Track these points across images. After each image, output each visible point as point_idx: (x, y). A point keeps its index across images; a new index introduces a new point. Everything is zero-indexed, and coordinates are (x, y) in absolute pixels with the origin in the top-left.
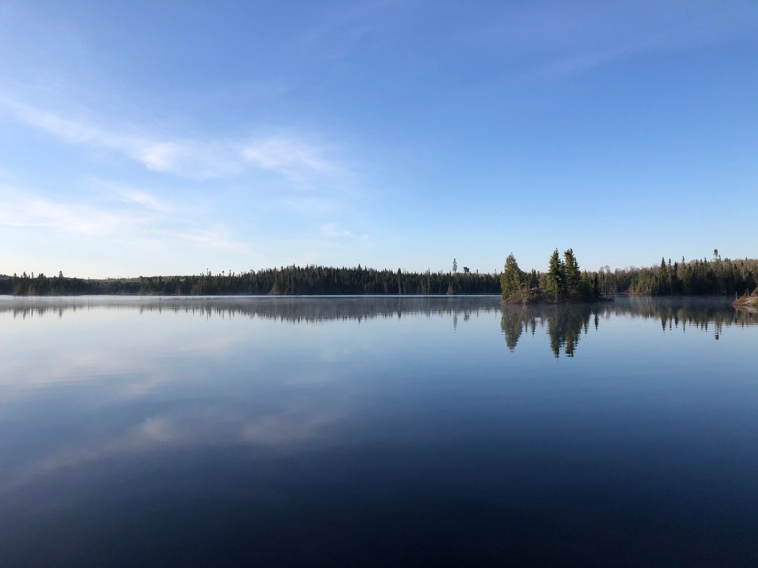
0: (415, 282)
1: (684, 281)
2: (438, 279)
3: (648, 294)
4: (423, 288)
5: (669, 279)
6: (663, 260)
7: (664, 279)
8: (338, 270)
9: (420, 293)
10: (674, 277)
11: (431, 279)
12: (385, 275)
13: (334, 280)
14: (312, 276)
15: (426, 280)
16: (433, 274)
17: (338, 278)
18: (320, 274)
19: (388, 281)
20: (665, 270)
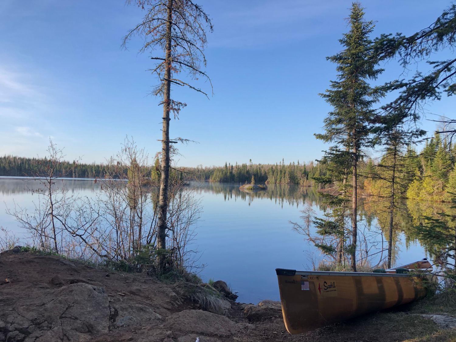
0: (84, 170)
1: (236, 175)
2: (100, 169)
3: (218, 181)
4: (90, 173)
5: (229, 174)
6: (226, 164)
7: (226, 174)
8: (29, 160)
9: (88, 177)
10: (231, 173)
11: (95, 168)
12: (64, 164)
13: (26, 166)
14: (8, 163)
15: (92, 169)
16: (97, 166)
17: (29, 165)
18: (14, 162)
19: (66, 168)
20: (227, 168)
